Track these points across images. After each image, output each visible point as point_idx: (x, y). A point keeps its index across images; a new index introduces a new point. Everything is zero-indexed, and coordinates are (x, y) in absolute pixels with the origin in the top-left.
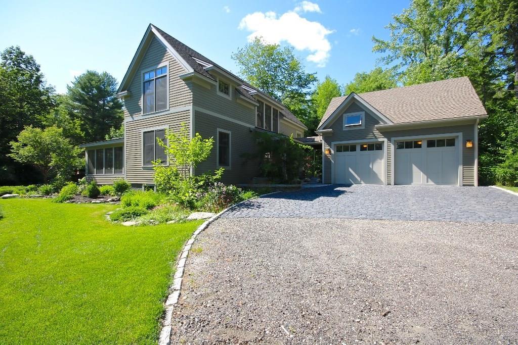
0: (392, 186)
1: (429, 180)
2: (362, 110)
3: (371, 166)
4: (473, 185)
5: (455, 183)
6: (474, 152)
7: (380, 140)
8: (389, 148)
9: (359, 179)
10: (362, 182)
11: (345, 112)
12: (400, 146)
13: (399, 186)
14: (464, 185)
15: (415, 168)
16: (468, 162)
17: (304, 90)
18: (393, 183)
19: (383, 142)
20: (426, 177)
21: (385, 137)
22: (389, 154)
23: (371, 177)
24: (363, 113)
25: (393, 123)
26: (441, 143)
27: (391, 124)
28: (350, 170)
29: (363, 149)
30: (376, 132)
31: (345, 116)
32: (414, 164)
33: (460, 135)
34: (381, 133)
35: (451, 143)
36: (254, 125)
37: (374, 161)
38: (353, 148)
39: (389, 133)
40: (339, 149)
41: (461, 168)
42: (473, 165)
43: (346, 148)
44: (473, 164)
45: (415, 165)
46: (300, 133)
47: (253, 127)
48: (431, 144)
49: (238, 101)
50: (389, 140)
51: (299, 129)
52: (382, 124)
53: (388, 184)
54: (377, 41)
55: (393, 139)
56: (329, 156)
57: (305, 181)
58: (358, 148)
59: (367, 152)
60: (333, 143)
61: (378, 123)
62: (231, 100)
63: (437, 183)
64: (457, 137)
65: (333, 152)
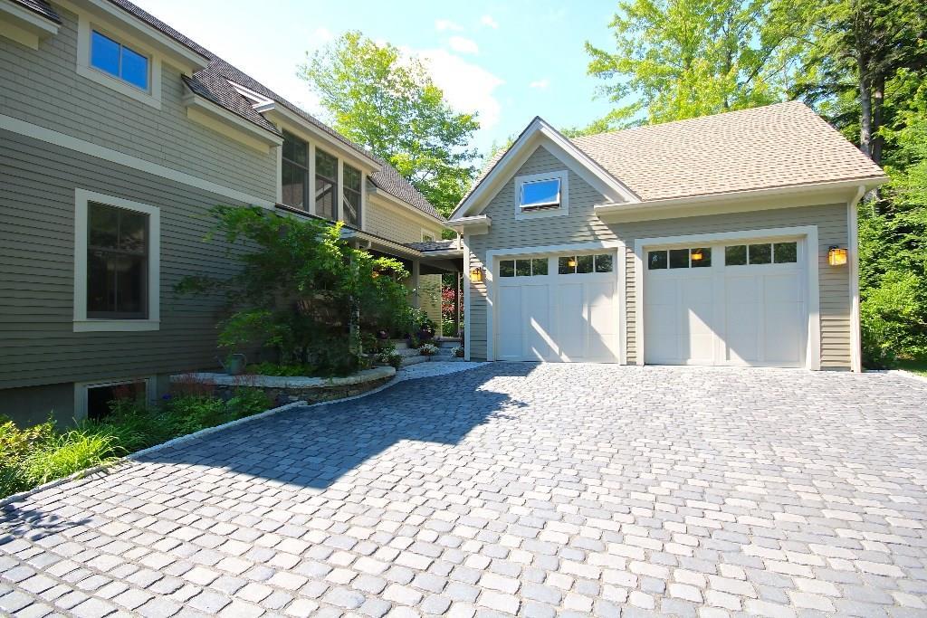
0: (640, 369)
1: (732, 352)
2: (562, 167)
3: (585, 315)
4: (848, 369)
5: (798, 359)
6: (848, 279)
7: (606, 245)
8: (630, 264)
9: (556, 349)
10: (564, 357)
11: (519, 173)
12: (656, 261)
13: (657, 368)
14: (823, 369)
15: (694, 320)
16: (833, 305)
17: (455, 150)
18: (640, 359)
19: (616, 249)
20: (723, 344)
21: (621, 238)
22: (629, 283)
23: (585, 344)
24: (564, 174)
25: (640, 198)
26: (760, 255)
27: (634, 201)
28: (534, 324)
29: (565, 269)
30: (597, 226)
31: (520, 182)
32: (693, 310)
33: (812, 231)
34: (611, 227)
35: (787, 253)
36: (272, 197)
37: (592, 300)
38: (542, 268)
39: (629, 226)
40: (506, 269)
41: (814, 321)
42: (849, 314)
43: (524, 267)
44: (846, 311)
45: (695, 312)
46: (430, 234)
47: (268, 205)
48: (735, 257)
49: (192, 115)
50: (630, 246)
51: (429, 225)
52: (610, 203)
53: (629, 364)
54: (595, 51)
55: (639, 243)
56: (481, 288)
57: (423, 353)
58: (553, 266)
59: (575, 276)
60: (490, 254)
61: (601, 200)
62: (159, 107)
63: (753, 361)
64: (804, 236)
65: (489, 276)
